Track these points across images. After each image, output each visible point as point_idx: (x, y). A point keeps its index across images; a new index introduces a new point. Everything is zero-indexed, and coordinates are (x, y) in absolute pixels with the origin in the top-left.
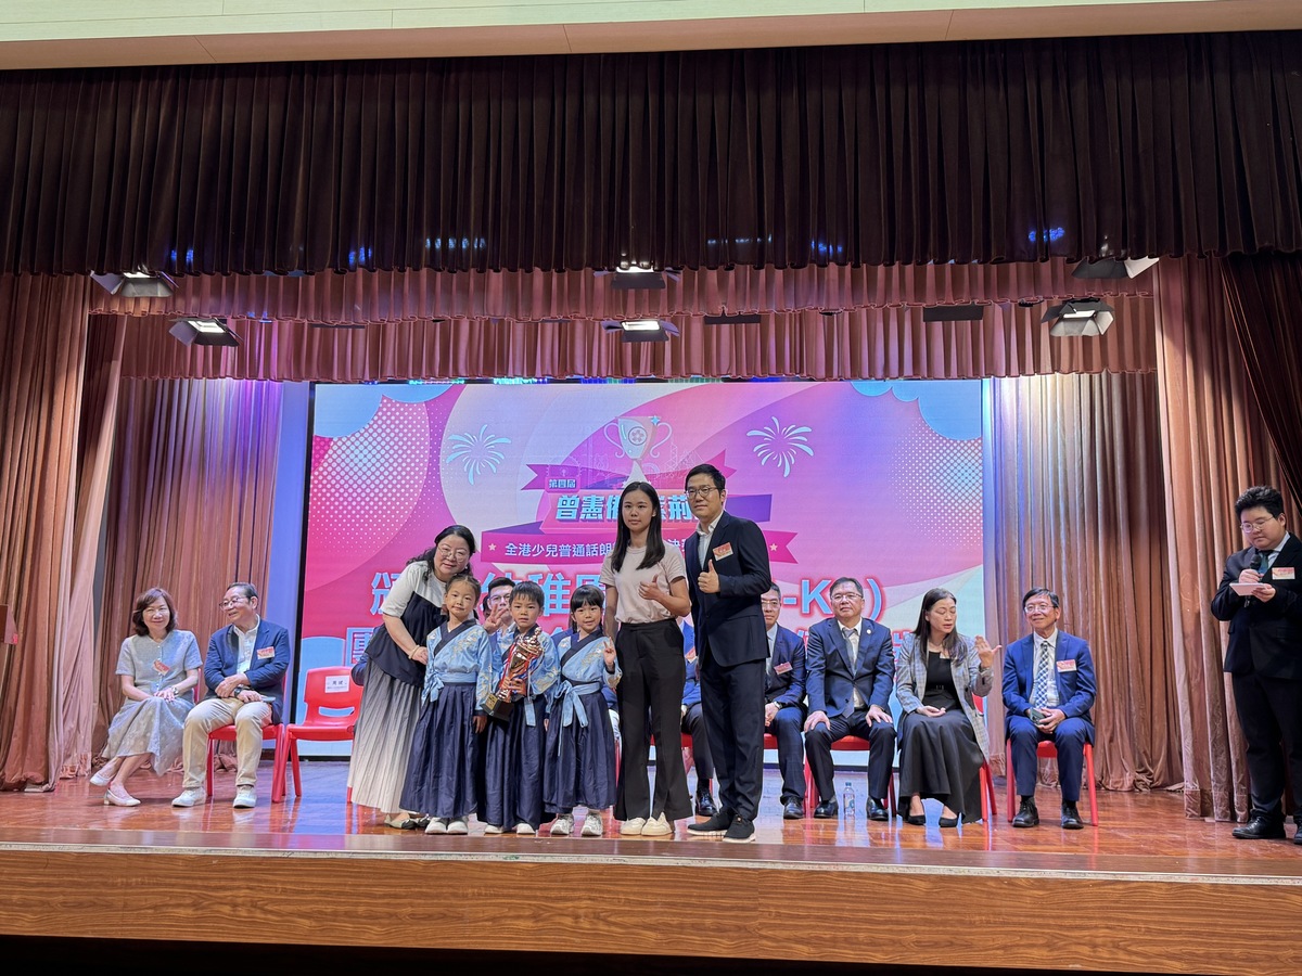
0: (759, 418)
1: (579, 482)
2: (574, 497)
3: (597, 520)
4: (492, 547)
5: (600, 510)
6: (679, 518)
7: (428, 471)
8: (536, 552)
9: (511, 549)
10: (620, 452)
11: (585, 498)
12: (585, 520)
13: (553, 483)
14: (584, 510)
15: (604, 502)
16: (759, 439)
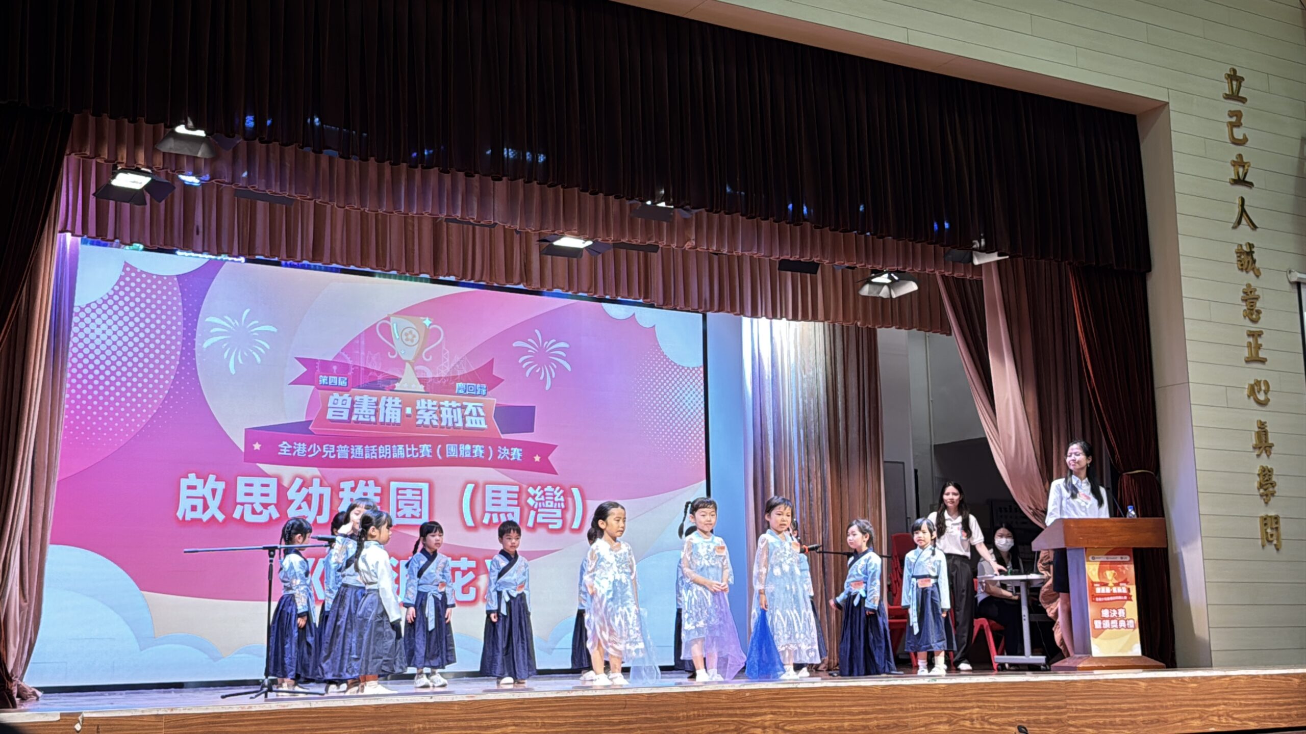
0: (523, 330)
1: (351, 381)
2: (346, 396)
3: (370, 423)
4: (257, 446)
5: (373, 412)
6: (450, 424)
7: (181, 356)
8: (312, 452)
9: (284, 448)
10: (393, 352)
11: (357, 398)
12: (357, 422)
13: (323, 380)
14: (356, 411)
15: (377, 404)
16: (524, 351)
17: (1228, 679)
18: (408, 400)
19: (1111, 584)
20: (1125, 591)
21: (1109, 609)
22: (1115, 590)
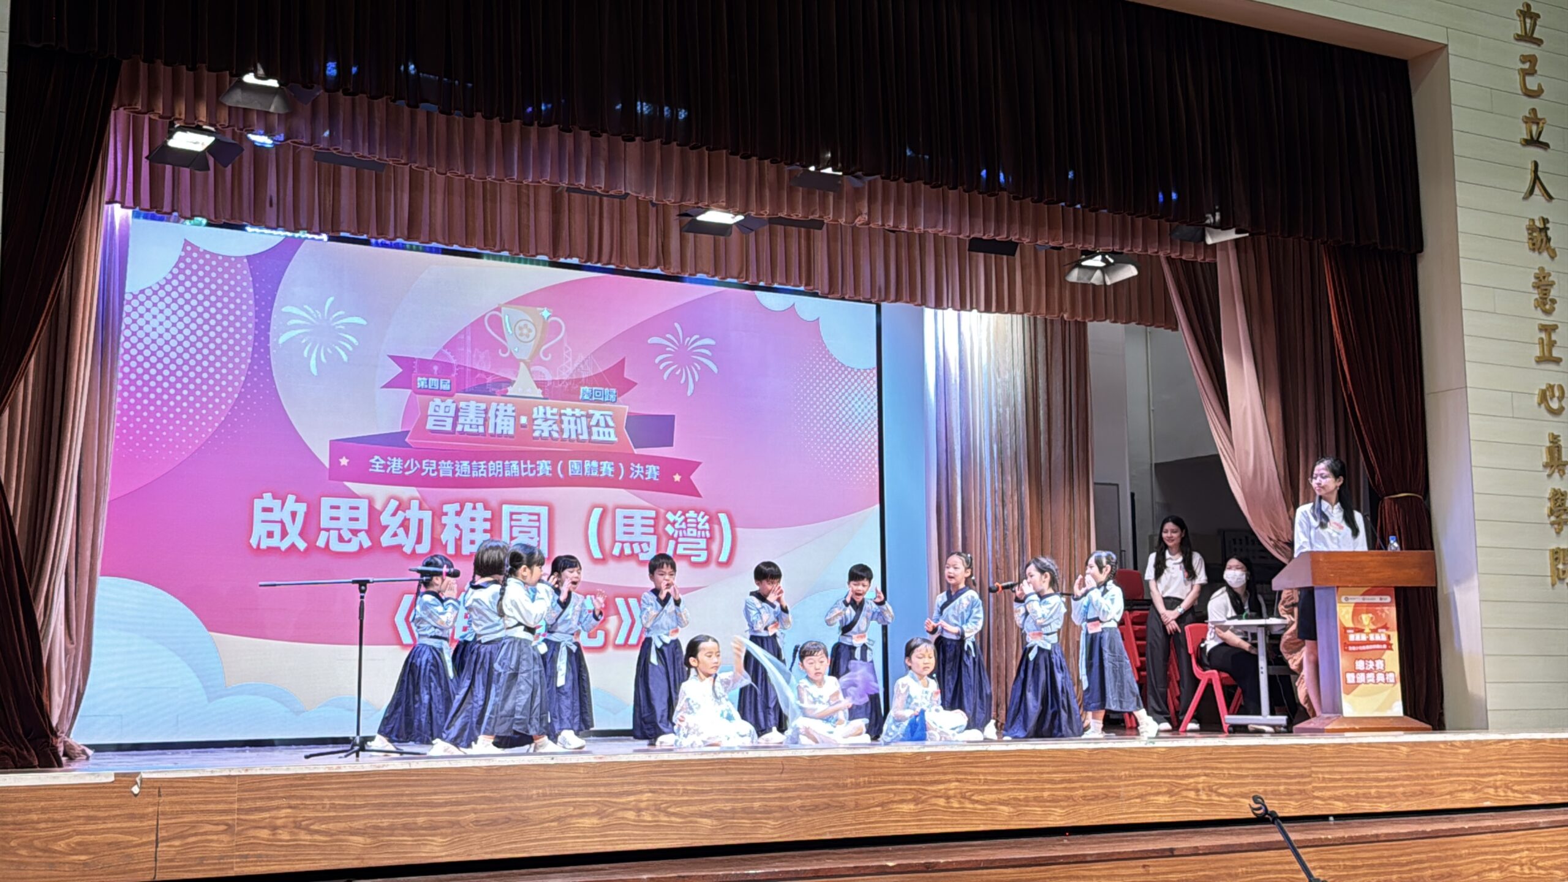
0: (660, 323)
1: (454, 384)
2: (449, 401)
3: (478, 434)
4: (344, 461)
5: (481, 421)
6: (574, 436)
7: (253, 352)
8: (409, 469)
9: (377, 464)
10: (505, 350)
11: (462, 404)
12: (462, 432)
13: (421, 382)
14: (461, 420)
15: (486, 411)
16: (662, 349)
17: (1507, 744)
18: (523, 408)
19: (1367, 630)
20: (1384, 638)
21: (1365, 660)
22: (1372, 637)
